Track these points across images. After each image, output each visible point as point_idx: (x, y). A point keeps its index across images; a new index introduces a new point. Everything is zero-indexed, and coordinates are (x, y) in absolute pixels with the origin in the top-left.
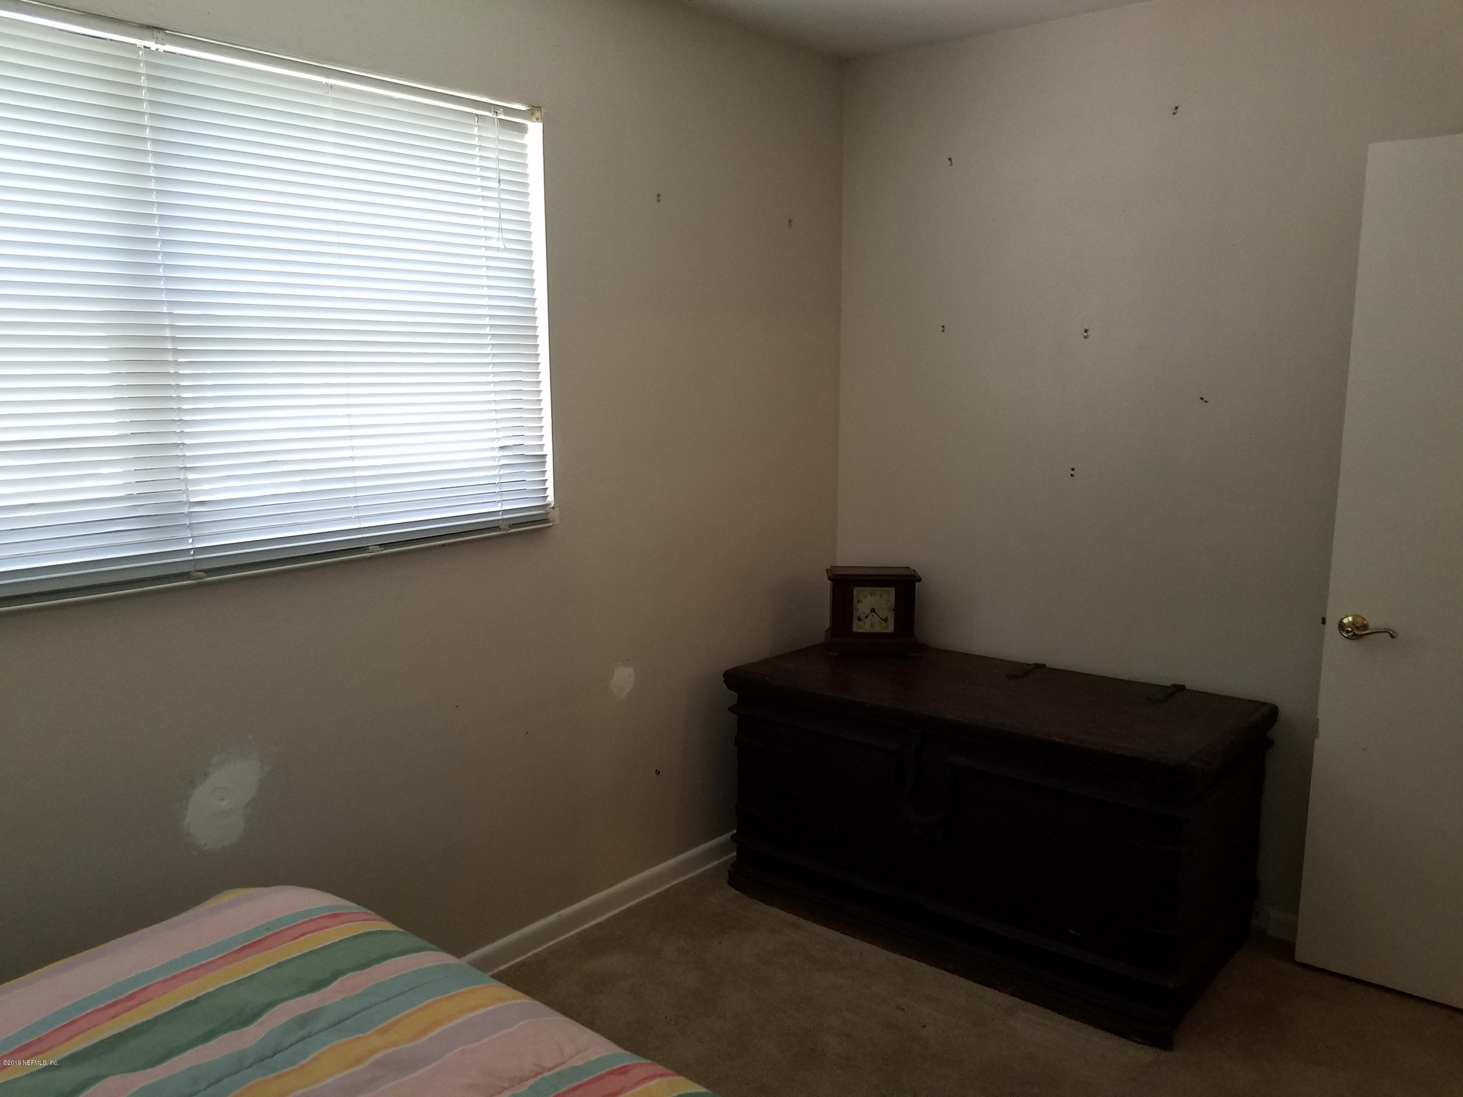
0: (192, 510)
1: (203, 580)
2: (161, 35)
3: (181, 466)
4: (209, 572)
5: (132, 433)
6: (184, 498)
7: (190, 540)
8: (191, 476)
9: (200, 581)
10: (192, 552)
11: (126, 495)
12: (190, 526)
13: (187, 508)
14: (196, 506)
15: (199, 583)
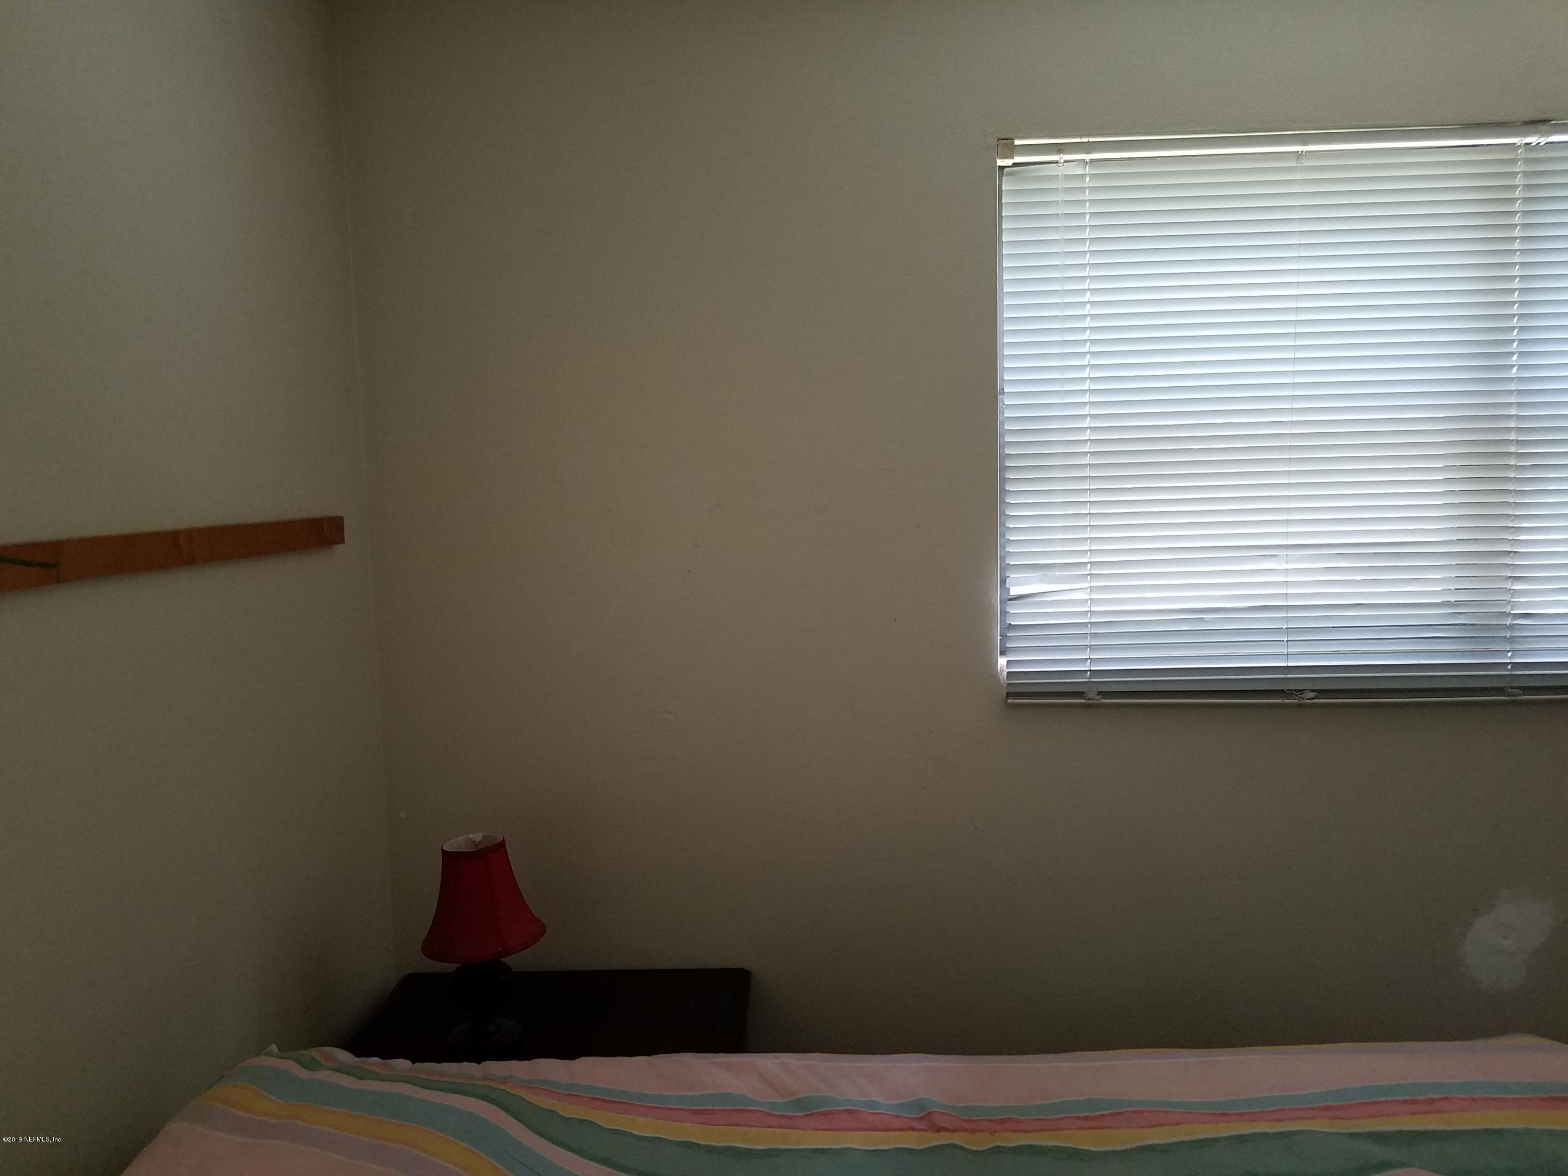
0: (1515, 622)
1: (1517, 698)
2: (1546, 127)
3: (1509, 575)
4: (1526, 690)
5: (1458, 540)
6: (1508, 609)
7: (1509, 654)
8: (1518, 586)
9: (1514, 698)
10: (1509, 667)
11: (1442, 602)
12: (1512, 640)
13: (1510, 620)
14: (1521, 618)
15: (1514, 701)
